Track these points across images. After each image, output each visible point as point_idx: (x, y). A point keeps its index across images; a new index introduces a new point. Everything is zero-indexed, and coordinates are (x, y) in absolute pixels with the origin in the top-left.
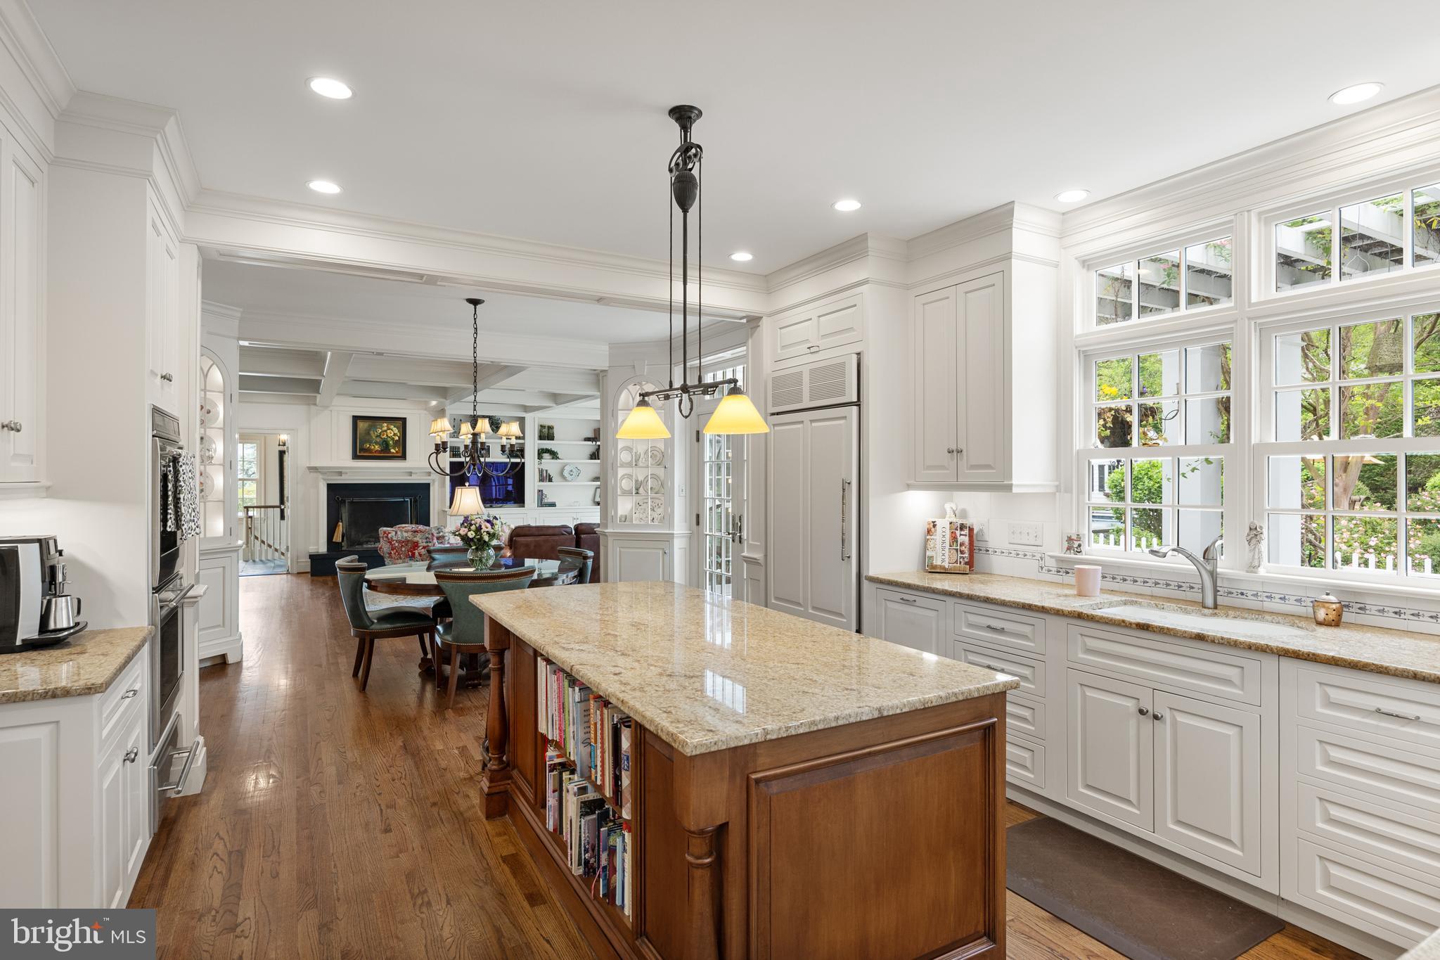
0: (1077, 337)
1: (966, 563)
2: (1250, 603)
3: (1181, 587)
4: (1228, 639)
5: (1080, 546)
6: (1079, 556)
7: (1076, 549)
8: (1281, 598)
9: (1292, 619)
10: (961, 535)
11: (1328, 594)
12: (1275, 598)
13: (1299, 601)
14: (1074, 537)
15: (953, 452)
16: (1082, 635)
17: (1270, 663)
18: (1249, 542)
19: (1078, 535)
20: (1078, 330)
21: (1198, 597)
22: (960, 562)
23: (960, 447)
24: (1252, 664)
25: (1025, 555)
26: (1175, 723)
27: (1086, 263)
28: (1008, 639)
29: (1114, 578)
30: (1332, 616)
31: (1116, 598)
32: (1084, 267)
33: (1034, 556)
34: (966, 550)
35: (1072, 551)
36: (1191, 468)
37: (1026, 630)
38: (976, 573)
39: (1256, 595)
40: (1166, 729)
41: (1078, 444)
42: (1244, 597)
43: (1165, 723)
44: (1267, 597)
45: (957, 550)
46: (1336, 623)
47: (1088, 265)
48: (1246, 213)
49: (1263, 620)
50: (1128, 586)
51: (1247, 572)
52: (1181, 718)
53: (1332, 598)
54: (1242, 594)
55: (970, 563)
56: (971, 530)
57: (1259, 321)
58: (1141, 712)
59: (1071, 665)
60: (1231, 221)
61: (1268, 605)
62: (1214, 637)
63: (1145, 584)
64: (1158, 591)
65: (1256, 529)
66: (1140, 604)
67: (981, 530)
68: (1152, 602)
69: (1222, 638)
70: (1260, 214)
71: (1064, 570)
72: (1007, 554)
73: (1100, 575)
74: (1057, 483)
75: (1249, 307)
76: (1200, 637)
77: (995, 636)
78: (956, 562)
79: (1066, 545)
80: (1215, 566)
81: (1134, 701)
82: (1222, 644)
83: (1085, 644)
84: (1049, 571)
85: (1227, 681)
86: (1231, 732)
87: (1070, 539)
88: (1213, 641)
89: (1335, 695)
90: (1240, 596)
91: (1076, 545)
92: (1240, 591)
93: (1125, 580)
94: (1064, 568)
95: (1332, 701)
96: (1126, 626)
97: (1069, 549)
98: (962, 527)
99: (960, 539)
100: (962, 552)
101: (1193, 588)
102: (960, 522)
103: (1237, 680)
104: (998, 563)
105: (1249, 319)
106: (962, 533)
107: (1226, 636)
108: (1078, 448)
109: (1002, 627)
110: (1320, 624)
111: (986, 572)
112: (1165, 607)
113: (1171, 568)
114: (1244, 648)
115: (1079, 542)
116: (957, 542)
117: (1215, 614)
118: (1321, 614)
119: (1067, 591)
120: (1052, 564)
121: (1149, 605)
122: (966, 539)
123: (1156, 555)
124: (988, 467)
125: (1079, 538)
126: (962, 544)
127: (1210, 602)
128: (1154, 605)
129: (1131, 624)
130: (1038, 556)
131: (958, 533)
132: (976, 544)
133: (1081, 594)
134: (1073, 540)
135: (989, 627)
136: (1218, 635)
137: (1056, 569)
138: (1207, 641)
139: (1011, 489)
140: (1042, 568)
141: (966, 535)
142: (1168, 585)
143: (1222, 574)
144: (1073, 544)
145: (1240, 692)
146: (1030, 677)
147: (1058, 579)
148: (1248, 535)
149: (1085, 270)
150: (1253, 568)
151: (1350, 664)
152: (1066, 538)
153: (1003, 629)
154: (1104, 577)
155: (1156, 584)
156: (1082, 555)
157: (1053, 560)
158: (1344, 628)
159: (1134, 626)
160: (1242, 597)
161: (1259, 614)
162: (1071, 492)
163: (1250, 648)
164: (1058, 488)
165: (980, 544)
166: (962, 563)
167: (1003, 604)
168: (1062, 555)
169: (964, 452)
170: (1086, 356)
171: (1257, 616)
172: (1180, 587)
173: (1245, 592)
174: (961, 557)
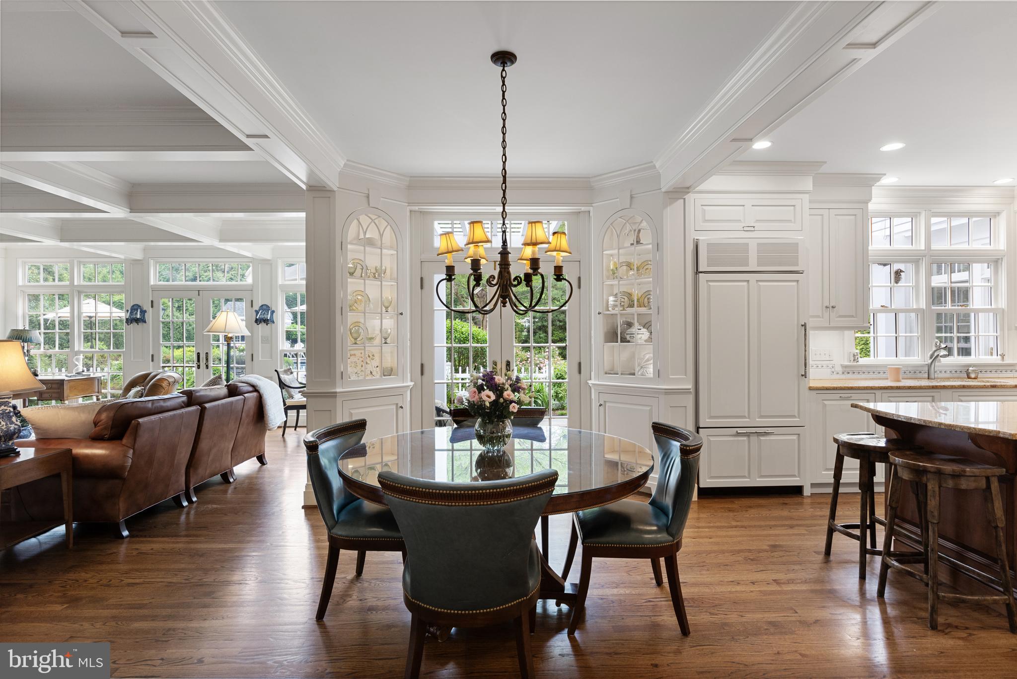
6: (858, 363)
23: (833, 304)
25: (823, 367)
29: (874, 373)
75: (930, 251)
84: (838, 373)
105: (930, 256)
120: (839, 369)
124: (851, 316)
130: (831, 366)
140: (833, 372)
147: (843, 377)
169: (836, 308)
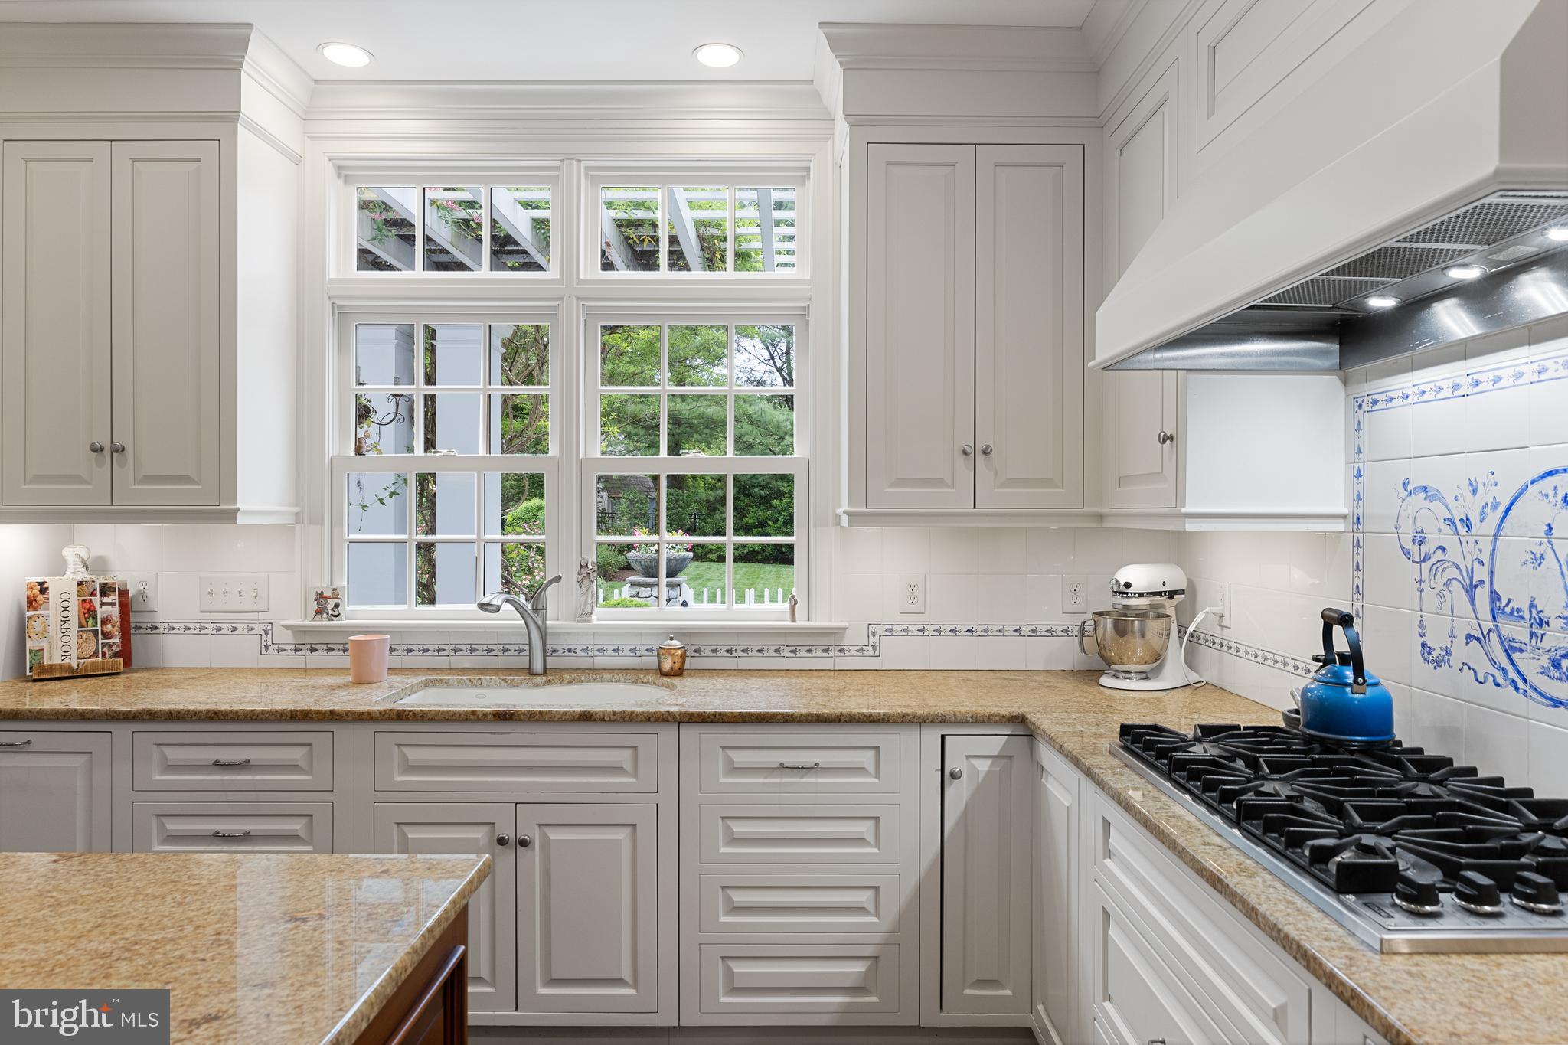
0: (331, 281)
1: (116, 655)
2: (584, 661)
3: (492, 650)
4: (621, 713)
5: (337, 606)
6: (336, 622)
7: (330, 612)
8: (614, 650)
9: (635, 674)
10: (102, 604)
11: (672, 639)
12: (607, 650)
13: (633, 650)
14: (328, 593)
15: (102, 449)
16: (399, 745)
17: (668, 735)
18: (580, 583)
19: (334, 589)
20: (332, 273)
21: (523, 662)
22: (104, 655)
23: (119, 441)
24: (645, 739)
25: (234, 629)
26: (546, 843)
27: (344, 172)
28: (258, 778)
30: (676, 666)
31: (415, 680)
32: (339, 176)
33: (252, 629)
34: (116, 631)
35: (325, 616)
36: (389, 491)
37: (297, 754)
38: (137, 670)
39: (586, 650)
40: (532, 859)
41: (331, 450)
42: (572, 654)
43: (533, 848)
44: (599, 650)
45: (95, 632)
46: (679, 672)
47: (346, 176)
48: (575, 163)
49: (602, 680)
50: (416, 660)
51: (579, 622)
52: (555, 835)
53: (676, 643)
54: (570, 650)
55: (125, 654)
56: (124, 593)
57: (587, 304)
58: (502, 841)
59: (381, 796)
60: (557, 168)
61: (601, 661)
62: (604, 713)
63: (441, 653)
64: (467, 662)
65: (587, 566)
66: (447, 683)
67: (142, 593)
68: (465, 677)
69: (614, 713)
70: (587, 168)
71: (309, 647)
72: (197, 631)
73: (388, 647)
74: (297, 509)
75: (577, 284)
76: (586, 716)
77: (226, 778)
78: (95, 654)
79: (314, 606)
80: (544, 620)
81: (486, 828)
82: (614, 721)
83: (405, 758)
84: (280, 650)
85: (616, 770)
86: (622, 835)
87: (320, 597)
88: (603, 720)
89: (740, 758)
90: (567, 653)
91: (331, 605)
92: (566, 648)
93: (409, 651)
94: (307, 642)
95: (736, 766)
96: (478, 720)
97: (319, 612)
98: (105, 589)
99: (102, 612)
100: (106, 635)
101: (507, 650)
102: (101, 580)
103: (628, 766)
104: (177, 649)
105: (578, 298)
106: (106, 600)
107: (618, 709)
108: (331, 455)
109: (247, 758)
110: (667, 675)
111: (152, 665)
112: (483, 681)
113: (480, 626)
114: (641, 721)
115: (336, 601)
116: (95, 617)
117: (548, 682)
118: (667, 665)
119: (333, 680)
120: (286, 639)
121: (461, 683)
122: (115, 612)
123: (486, 610)
124: (185, 479)
125: (335, 593)
126: (105, 622)
127: (538, 666)
128: (467, 682)
129: (485, 714)
130: (259, 629)
131: (96, 600)
132: (133, 618)
133: (360, 681)
134: (326, 597)
135: (216, 763)
136: (608, 710)
137: (293, 647)
138: (594, 720)
139: (235, 518)
140: (267, 647)
141: (112, 604)
142: (473, 650)
143: (552, 627)
144: (325, 604)
145: (633, 780)
146: (302, 834)
147: (298, 661)
148: (579, 574)
149: (341, 182)
150: (584, 616)
151: (757, 718)
152: (315, 597)
153: (247, 761)
154: (392, 650)
155: (457, 650)
156: (341, 620)
157: (289, 632)
158: (691, 676)
159: (491, 717)
160: (570, 654)
161: (594, 673)
162: (322, 524)
163: (649, 720)
164: (298, 518)
165: (146, 618)
166: (107, 656)
167: (251, 717)
168: (307, 623)
169: (129, 453)
170: (342, 315)
171: (594, 676)
172: (490, 651)
173: (573, 647)
174: (104, 645)
